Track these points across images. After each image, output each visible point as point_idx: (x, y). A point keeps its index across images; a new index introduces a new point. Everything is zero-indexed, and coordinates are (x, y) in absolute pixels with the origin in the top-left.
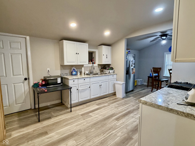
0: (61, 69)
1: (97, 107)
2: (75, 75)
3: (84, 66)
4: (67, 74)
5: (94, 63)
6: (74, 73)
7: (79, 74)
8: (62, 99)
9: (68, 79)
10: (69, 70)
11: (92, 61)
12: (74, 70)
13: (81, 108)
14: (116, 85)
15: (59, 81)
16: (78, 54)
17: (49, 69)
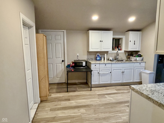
0: (88, 55)
1: (116, 92)
2: (99, 60)
3: (109, 52)
4: (92, 59)
5: (121, 50)
6: (98, 58)
7: (103, 59)
8: (87, 80)
9: (91, 63)
10: (94, 56)
11: (118, 48)
12: (98, 56)
13: (100, 89)
14: (142, 74)
15: (84, 64)
16: (102, 41)
17: (78, 54)
